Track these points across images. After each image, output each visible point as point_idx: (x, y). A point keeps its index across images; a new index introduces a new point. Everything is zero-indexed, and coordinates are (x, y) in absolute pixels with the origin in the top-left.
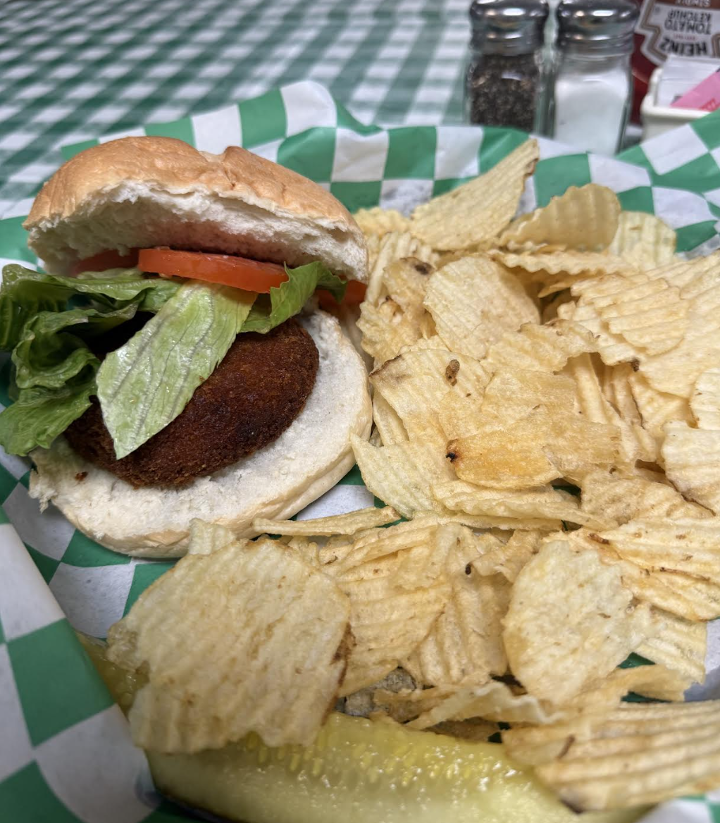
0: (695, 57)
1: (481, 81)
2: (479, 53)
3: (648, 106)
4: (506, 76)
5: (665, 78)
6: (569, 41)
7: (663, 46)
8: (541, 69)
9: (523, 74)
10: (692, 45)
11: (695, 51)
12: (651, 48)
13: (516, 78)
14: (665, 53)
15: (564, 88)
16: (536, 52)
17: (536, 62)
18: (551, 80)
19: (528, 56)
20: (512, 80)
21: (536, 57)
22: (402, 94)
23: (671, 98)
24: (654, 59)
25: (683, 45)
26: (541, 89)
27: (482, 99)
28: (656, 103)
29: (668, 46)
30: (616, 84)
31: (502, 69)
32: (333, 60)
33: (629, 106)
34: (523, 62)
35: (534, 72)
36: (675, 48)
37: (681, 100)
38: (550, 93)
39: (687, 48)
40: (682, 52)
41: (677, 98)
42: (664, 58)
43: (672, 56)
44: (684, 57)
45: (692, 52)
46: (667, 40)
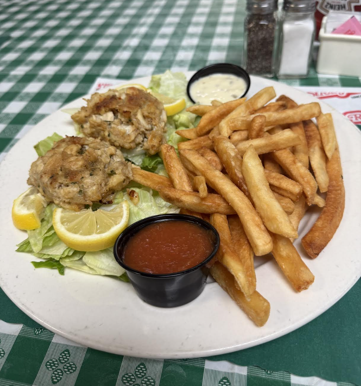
0: (341, 11)
1: (251, 25)
2: (250, 13)
3: (322, 33)
4: (262, 23)
5: (329, 21)
6: (288, 7)
7: (326, 6)
8: (276, 19)
9: (269, 21)
10: (339, 6)
11: (340, 8)
12: (321, 7)
13: (266, 23)
14: (328, 9)
15: (287, 27)
16: (274, 12)
17: (274, 17)
18: (281, 24)
19: (271, 14)
20: (264, 24)
21: (274, 14)
22: (209, 30)
23: (332, 30)
24: (323, 12)
25: (335, 6)
26: (277, 28)
27: (252, 33)
28: (325, 32)
29: (328, 6)
30: (309, 25)
31: (260, 20)
32: (176, 15)
33: (315, 34)
34: (269, 17)
35: (274, 21)
36: (332, 7)
37: (336, 31)
38: (281, 30)
39: (337, 7)
40: (335, 9)
41: (334, 30)
42: (328, 12)
43: (331, 11)
44: (336, 11)
45: (339, 9)
46: (328, 3)
